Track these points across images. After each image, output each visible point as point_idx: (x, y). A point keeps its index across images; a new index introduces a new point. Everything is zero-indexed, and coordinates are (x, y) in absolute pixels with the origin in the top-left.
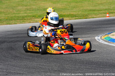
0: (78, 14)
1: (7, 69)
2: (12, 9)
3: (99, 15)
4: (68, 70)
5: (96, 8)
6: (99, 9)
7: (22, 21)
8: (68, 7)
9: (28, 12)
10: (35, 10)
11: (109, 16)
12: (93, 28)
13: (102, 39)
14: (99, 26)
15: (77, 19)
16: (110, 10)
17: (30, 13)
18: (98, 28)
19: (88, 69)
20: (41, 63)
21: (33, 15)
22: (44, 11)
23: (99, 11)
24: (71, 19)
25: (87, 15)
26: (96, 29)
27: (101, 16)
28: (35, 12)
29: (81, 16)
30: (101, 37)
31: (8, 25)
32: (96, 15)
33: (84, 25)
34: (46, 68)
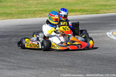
0: (89, 9)
1: (18, 63)
2: (23, 3)
3: (111, 10)
4: (79, 66)
5: (108, 3)
6: (111, 4)
7: (32, 15)
8: (79, 2)
9: (39, 6)
10: (47, 4)
12: (105, 24)
13: (113, 35)
14: (110, 22)
15: (88, 14)
18: (109, 24)
19: (99, 65)
20: (52, 58)
21: (44, 10)
23: (110, 6)
24: (82, 14)
25: (98, 11)
26: (107, 25)
27: (113, 11)
28: (46, 6)
29: (92, 12)
30: (113, 33)
31: (19, 20)
32: (108, 10)
33: (95, 20)
34: (56, 63)
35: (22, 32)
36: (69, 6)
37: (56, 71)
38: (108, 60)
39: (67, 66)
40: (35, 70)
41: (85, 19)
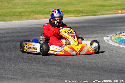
0: (85, 10)
2: (8, 3)
3: (110, 11)
4: (70, 76)
5: (107, 3)
6: (110, 4)
7: (18, 17)
8: (74, 1)
9: (27, 6)
10: (35, 5)
11: (121, 13)
12: (102, 27)
13: (112, 40)
14: (109, 25)
15: (84, 16)
16: (123, 6)
17: (28, 8)
18: (108, 27)
19: (93, 74)
20: (39, 66)
21: (32, 11)
22: (46, 5)
23: (110, 6)
24: (77, 15)
25: (95, 12)
26: (105, 28)
27: (113, 12)
28: (34, 7)
29: (88, 13)
30: (111, 38)
31: (3, 22)
33: (92, 23)
34: (44, 73)
35: (5, 37)
36: (62, 7)
37: (43, 81)
38: (104, 68)
39: (55, 76)
40: (18, 81)
41: (80, 22)
